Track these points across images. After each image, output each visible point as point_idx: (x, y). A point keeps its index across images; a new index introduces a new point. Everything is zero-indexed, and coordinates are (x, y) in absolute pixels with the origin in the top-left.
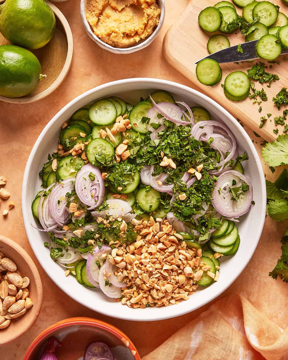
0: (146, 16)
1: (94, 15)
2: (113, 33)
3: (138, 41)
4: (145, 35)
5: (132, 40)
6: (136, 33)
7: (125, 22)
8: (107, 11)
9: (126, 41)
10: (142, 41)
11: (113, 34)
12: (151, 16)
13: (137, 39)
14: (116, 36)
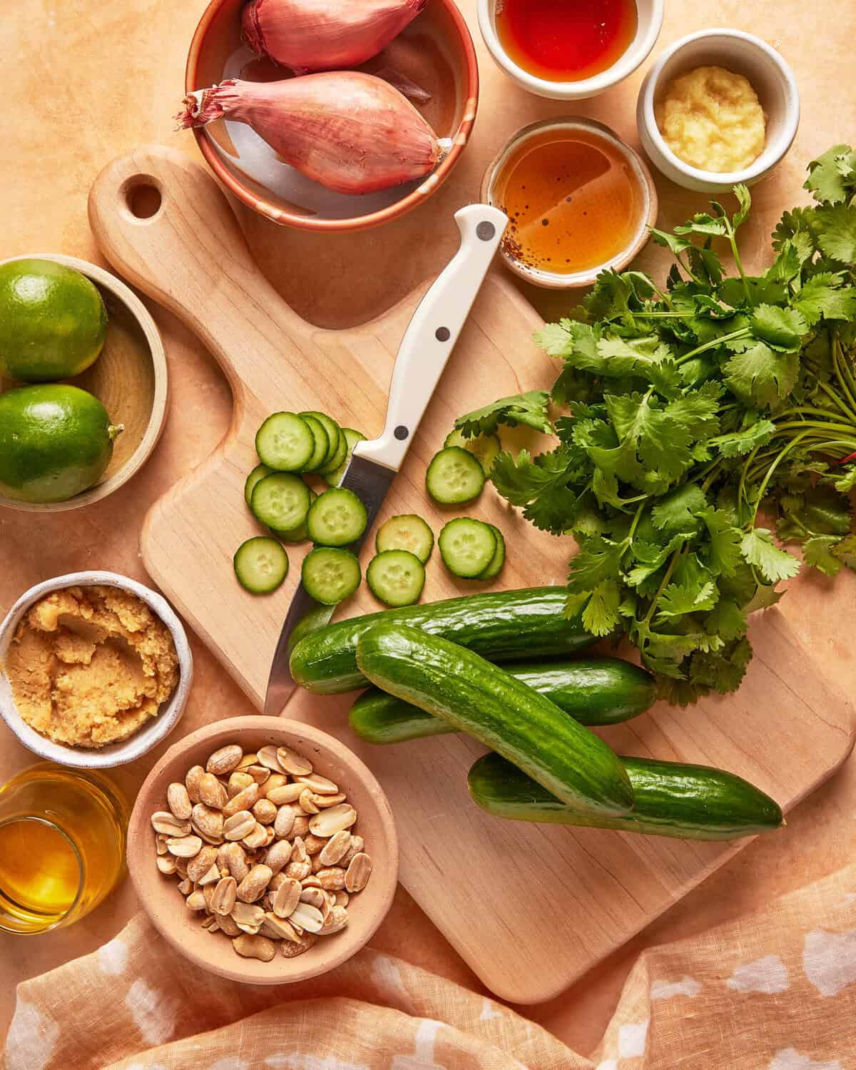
0: (147, 661)
1: (38, 701)
2: (94, 729)
3: (158, 712)
4: (164, 694)
5: (142, 716)
6: (145, 700)
7: (111, 685)
8: (62, 682)
9: (130, 726)
10: (163, 708)
11: (95, 732)
12: (157, 656)
13: (153, 710)
14: (104, 732)
